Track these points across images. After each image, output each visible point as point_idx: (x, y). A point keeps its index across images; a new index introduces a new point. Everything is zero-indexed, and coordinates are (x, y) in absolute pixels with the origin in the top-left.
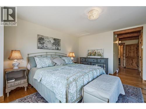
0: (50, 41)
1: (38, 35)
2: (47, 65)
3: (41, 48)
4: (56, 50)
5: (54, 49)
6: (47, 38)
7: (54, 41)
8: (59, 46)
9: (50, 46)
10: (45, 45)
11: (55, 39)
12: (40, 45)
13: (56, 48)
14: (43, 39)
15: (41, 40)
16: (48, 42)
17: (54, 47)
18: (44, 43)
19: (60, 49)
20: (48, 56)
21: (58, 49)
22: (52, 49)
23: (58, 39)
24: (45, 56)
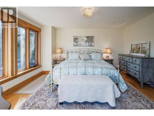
0: (83, 39)
1: (74, 36)
2: (75, 59)
3: (76, 46)
4: (89, 46)
5: (87, 46)
6: (81, 37)
7: (87, 39)
8: (92, 43)
9: (83, 43)
10: (79, 43)
11: (87, 37)
12: (75, 44)
13: (89, 45)
14: (77, 39)
15: (76, 39)
16: (81, 40)
17: (87, 44)
18: (78, 42)
19: (93, 45)
20: (81, 52)
21: (91, 46)
22: (85, 46)
23: (91, 36)
24: (79, 52)
